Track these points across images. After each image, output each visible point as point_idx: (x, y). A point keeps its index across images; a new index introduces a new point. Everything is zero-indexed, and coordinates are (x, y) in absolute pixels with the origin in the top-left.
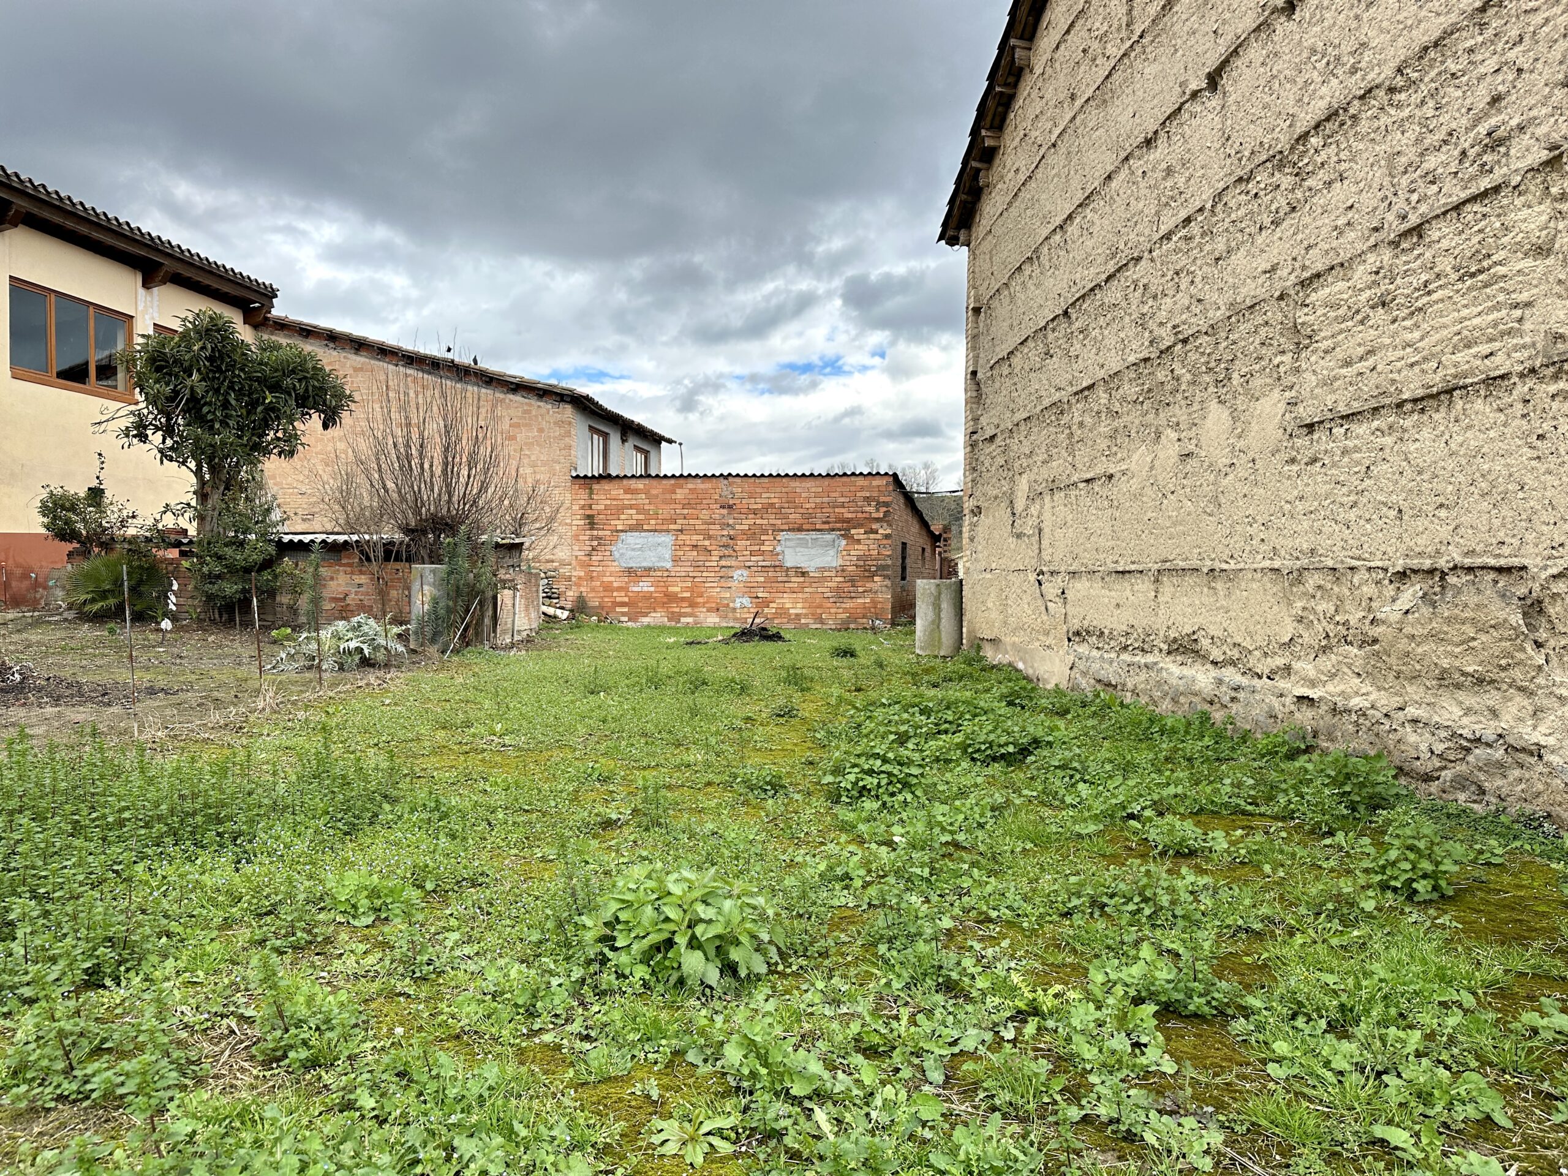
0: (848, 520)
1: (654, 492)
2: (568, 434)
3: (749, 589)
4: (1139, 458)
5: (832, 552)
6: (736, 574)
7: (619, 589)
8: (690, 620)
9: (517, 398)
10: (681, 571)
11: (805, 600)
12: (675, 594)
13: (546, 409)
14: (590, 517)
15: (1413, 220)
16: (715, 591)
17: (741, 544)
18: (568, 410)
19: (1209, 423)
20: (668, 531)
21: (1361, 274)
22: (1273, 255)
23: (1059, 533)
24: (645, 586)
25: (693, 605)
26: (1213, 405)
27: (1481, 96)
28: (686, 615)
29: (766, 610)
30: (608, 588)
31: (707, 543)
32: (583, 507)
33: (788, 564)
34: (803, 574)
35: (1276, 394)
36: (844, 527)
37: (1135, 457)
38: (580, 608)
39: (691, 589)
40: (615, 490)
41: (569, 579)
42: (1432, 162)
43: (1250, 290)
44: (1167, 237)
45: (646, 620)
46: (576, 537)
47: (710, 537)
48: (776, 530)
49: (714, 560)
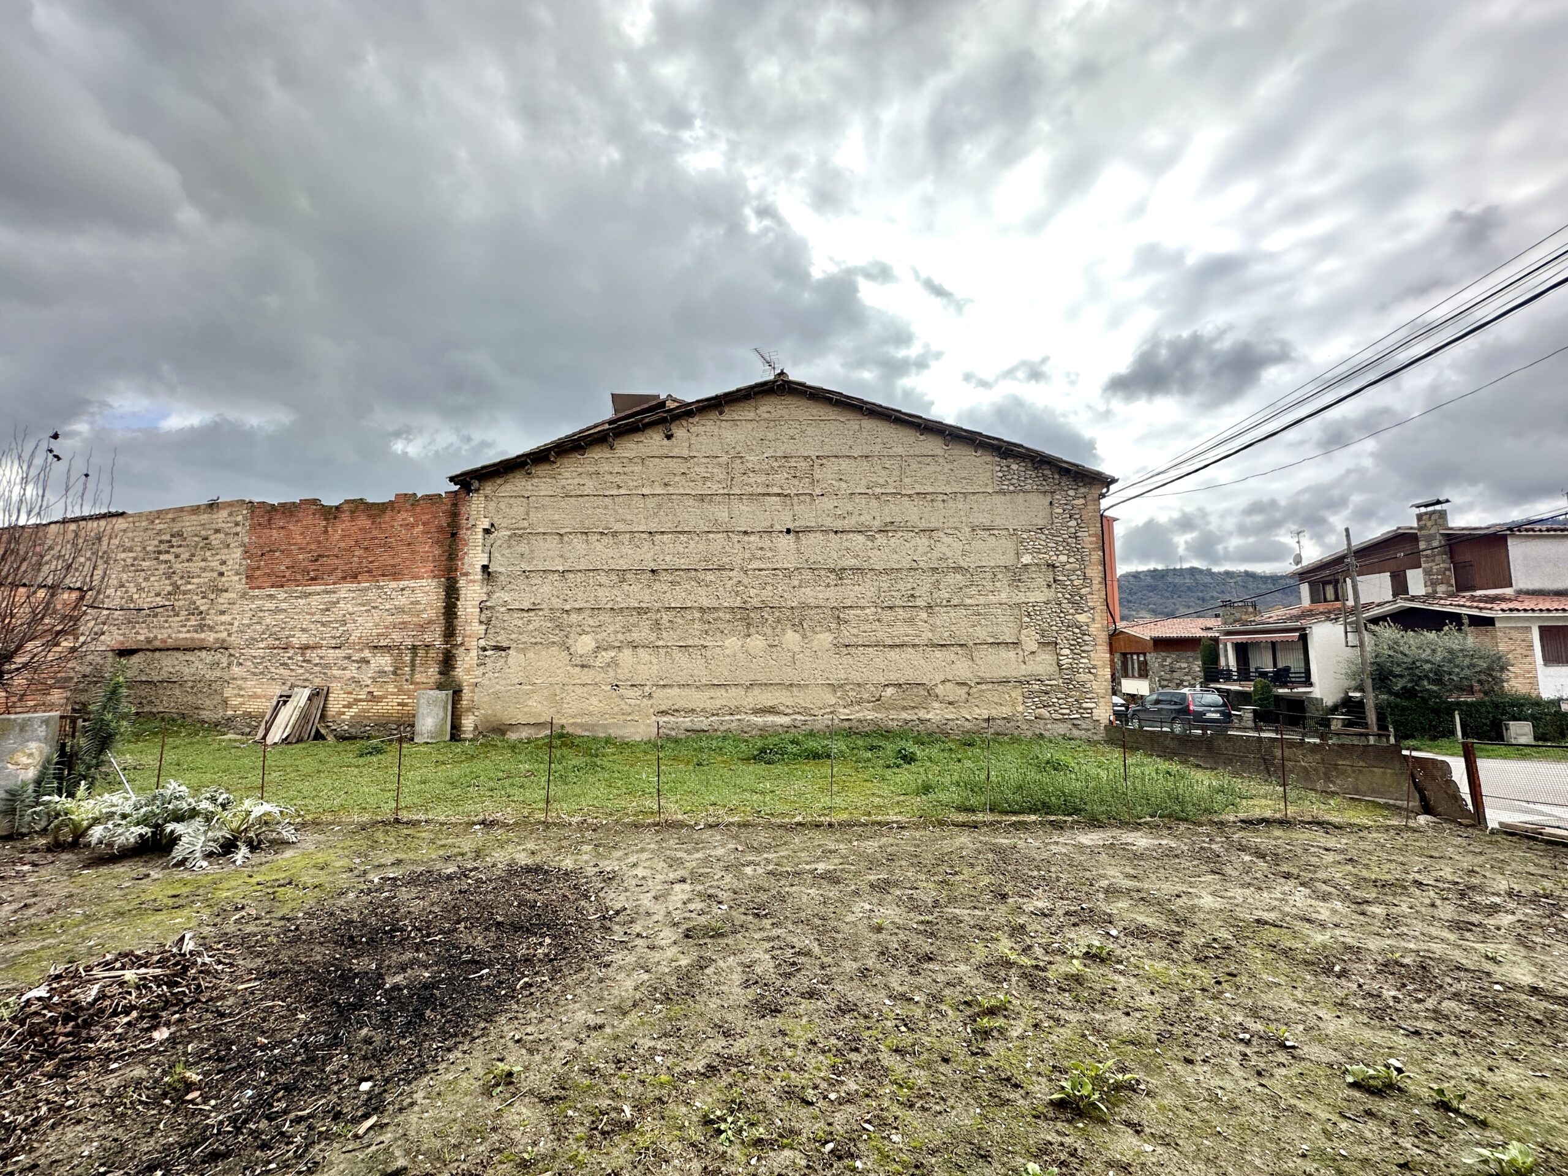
4: (732, 643)
15: (886, 604)
19: (787, 636)
21: (867, 611)
22: (827, 595)
23: (640, 667)
26: (789, 631)
35: (827, 634)
37: (727, 642)
42: (893, 594)
43: (812, 602)
44: (760, 570)
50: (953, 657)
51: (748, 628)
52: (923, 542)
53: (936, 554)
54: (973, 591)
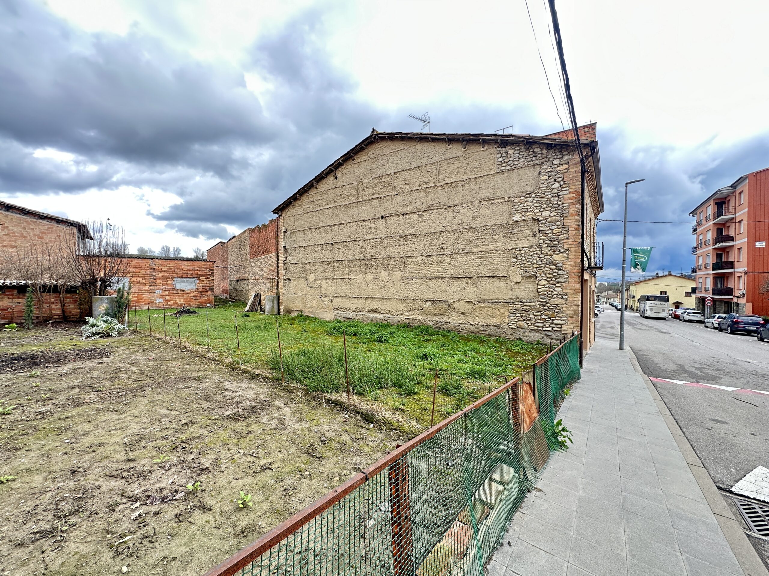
0: (199, 275)
1: (119, 263)
2: (75, 239)
3: (162, 296)
4: (360, 277)
5: (194, 284)
6: (157, 292)
8: (137, 308)
11: (184, 299)
13: (62, 228)
16: (147, 297)
17: (158, 281)
19: (381, 273)
20: (127, 277)
21: (418, 258)
23: (328, 288)
25: (138, 302)
26: (383, 271)
27: (441, 242)
29: (169, 303)
33: (178, 288)
34: (183, 291)
36: (198, 277)
37: (358, 276)
39: (137, 297)
42: (432, 247)
43: (393, 255)
47: (145, 279)
48: (173, 277)
49: (147, 287)
50: (464, 285)
51: (366, 269)
52: (449, 214)
53: (457, 221)
54: (478, 243)
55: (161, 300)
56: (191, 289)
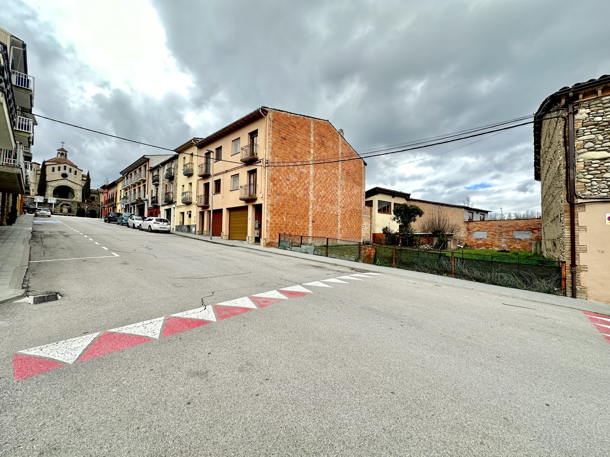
1: (482, 224)
2: (463, 214)
3: (506, 243)
5: (528, 235)
6: (503, 240)
7: (474, 242)
8: (491, 249)
9: (453, 208)
10: (489, 239)
11: (521, 246)
12: (488, 243)
13: (459, 210)
14: (468, 229)
16: (497, 243)
17: (503, 234)
18: (463, 210)
20: (486, 231)
24: (480, 242)
25: (492, 245)
28: (490, 248)
29: (510, 247)
30: (472, 242)
31: (495, 233)
32: (466, 227)
33: (516, 238)
34: (520, 240)
36: (532, 230)
38: (466, 245)
39: (491, 243)
40: (474, 224)
41: (464, 240)
45: (481, 248)
46: (465, 233)
47: (496, 232)
48: (512, 231)
49: (497, 237)
55: (505, 245)
56: (526, 239)
